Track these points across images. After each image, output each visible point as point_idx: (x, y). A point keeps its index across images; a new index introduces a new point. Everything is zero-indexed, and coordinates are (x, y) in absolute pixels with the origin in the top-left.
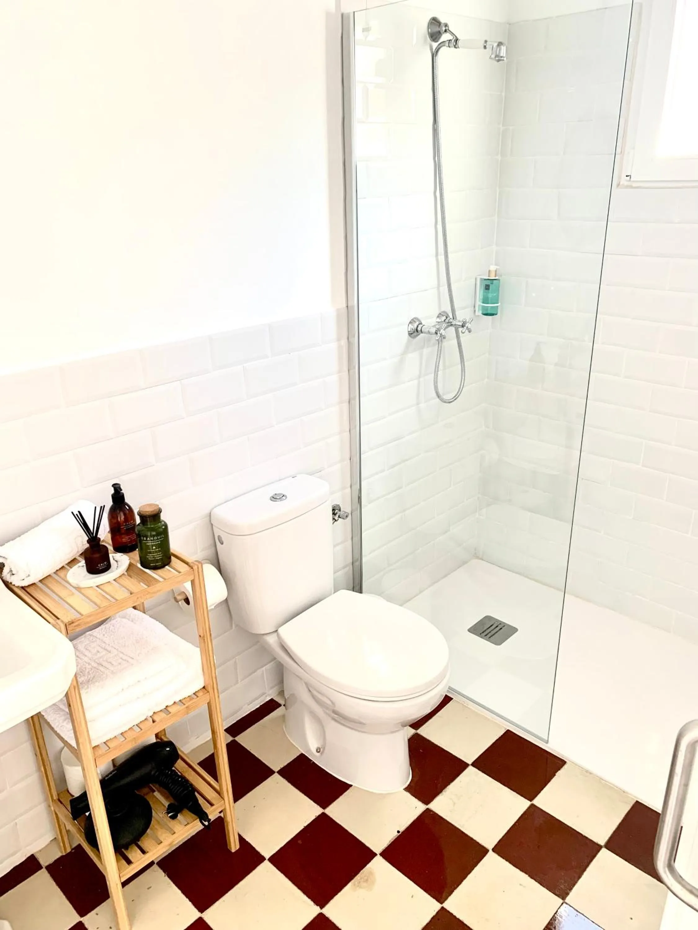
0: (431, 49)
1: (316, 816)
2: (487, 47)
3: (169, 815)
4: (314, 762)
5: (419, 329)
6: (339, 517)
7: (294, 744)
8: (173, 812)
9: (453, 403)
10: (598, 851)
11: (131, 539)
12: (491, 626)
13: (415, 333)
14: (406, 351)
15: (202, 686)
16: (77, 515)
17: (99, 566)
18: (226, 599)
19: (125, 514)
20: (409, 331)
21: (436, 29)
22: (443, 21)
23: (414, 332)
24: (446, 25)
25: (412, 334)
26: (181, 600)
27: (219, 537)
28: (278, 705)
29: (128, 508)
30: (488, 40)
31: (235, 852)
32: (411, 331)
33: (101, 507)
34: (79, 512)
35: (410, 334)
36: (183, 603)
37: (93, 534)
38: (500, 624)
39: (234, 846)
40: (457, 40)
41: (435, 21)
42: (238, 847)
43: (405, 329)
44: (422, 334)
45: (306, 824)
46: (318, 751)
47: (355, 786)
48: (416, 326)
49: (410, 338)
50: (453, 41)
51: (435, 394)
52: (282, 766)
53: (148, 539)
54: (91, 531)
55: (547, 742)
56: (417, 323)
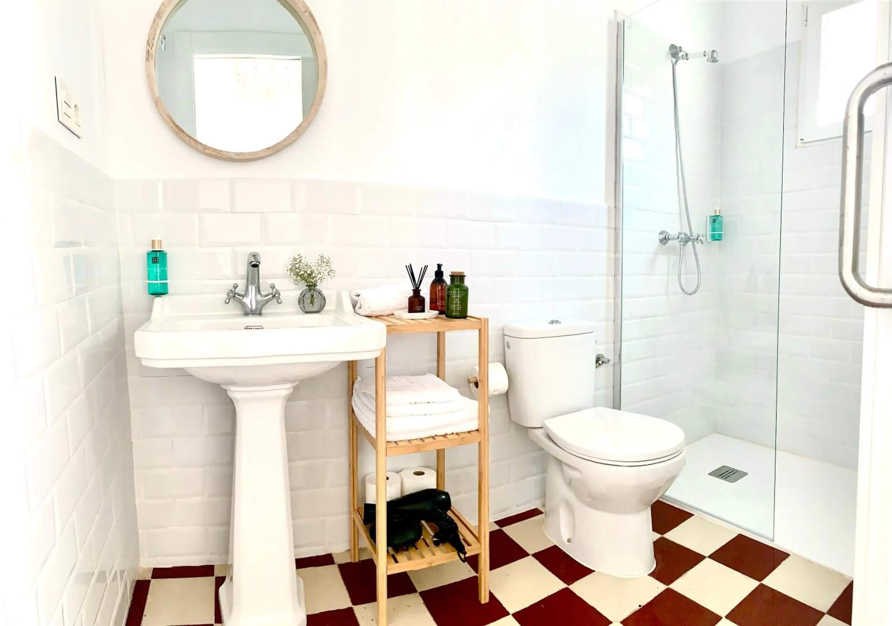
0: (672, 62)
1: (560, 589)
2: (706, 55)
3: (434, 539)
4: (564, 552)
5: (667, 237)
6: (603, 362)
7: (550, 538)
8: (437, 539)
9: (693, 295)
10: (822, 617)
11: (443, 304)
12: (727, 472)
13: (665, 240)
14: (656, 253)
15: (477, 429)
16: (409, 266)
17: (417, 307)
18: (507, 392)
19: (442, 287)
20: (660, 240)
21: (675, 50)
22: (678, 46)
23: (663, 240)
24: (680, 47)
25: (662, 241)
26: (472, 383)
27: (508, 342)
28: (541, 513)
29: (445, 285)
30: (706, 51)
31: (484, 604)
32: (661, 239)
33: (425, 266)
34: (410, 264)
35: (661, 241)
36: (472, 385)
37: (417, 286)
38: (734, 470)
39: (484, 599)
40: (687, 55)
41: (673, 47)
42: (487, 600)
43: (657, 237)
44: (670, 241)
45: (550, 594)
46: (569, 541)
47: (598, 572)
48: (664, 236)
49: (660, 244)
50: (684, 55)
51: (680, 289)
52: (537, 551)
53: (453, 292)
54: (416, 283)
55: (773, 541)
56: (665, 234)
